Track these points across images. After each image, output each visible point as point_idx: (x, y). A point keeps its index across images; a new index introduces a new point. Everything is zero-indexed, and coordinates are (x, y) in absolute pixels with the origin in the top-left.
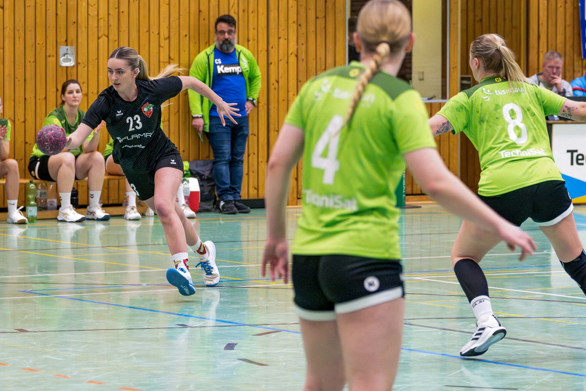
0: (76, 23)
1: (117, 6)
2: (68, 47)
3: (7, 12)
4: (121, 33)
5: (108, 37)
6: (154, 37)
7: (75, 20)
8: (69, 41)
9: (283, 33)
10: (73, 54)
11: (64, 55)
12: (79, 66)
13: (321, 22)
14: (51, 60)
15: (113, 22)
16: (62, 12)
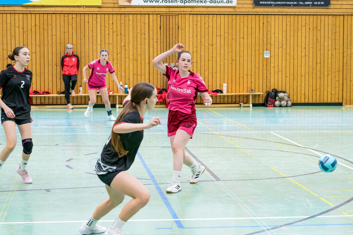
3: (245, 39)
4: (287, 47)
5: (282, 48)
6: (299, 48)
7: (270, 42)
8: (268, 49)
10: (269, 53)
11: (266, 54)
12: (271, 57)
14: (261, 56)
15: (284, 43)
16: (265, 40)
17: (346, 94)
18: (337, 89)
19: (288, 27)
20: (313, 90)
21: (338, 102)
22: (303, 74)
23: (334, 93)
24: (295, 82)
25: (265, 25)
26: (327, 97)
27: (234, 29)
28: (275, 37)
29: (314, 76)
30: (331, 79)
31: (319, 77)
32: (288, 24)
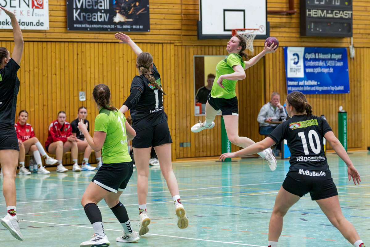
0: (86, 81)
1: (102, 73)
2: (83, 92)
3: (58, 77)
6: (117, 87)
7: (85, 80)
8: (83, 89)
9: (169, 84)
10: (84, 95)
11: (81, 96)
12: (88, 101)
13: (184, 80)
14: (76, 98)
16: (80, 76)
19: (105, 59)
25: (80, 56)
27: (45, 62)
28: (90, 73)
32: (105, 55)
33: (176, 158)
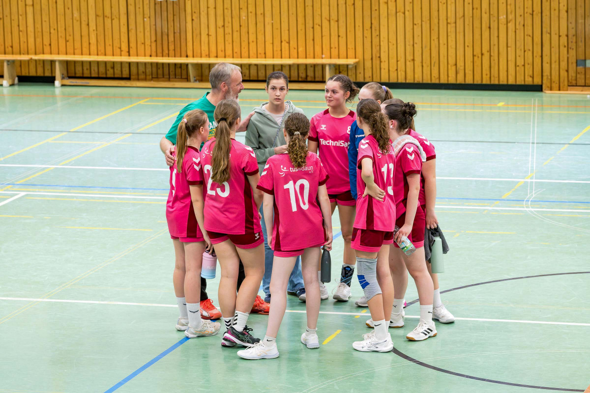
17: (548, 65)
18: (529, 54)
20: (474, 56)
21: (531, 83)
22: (451, 20)
23: (523, 64)
24: (435, 36)
26: (507, 71)
29: (477, 24)
30: (515, 32)
31: (488, 25)
33: (569, 86)
